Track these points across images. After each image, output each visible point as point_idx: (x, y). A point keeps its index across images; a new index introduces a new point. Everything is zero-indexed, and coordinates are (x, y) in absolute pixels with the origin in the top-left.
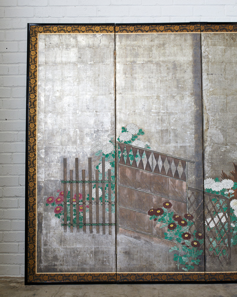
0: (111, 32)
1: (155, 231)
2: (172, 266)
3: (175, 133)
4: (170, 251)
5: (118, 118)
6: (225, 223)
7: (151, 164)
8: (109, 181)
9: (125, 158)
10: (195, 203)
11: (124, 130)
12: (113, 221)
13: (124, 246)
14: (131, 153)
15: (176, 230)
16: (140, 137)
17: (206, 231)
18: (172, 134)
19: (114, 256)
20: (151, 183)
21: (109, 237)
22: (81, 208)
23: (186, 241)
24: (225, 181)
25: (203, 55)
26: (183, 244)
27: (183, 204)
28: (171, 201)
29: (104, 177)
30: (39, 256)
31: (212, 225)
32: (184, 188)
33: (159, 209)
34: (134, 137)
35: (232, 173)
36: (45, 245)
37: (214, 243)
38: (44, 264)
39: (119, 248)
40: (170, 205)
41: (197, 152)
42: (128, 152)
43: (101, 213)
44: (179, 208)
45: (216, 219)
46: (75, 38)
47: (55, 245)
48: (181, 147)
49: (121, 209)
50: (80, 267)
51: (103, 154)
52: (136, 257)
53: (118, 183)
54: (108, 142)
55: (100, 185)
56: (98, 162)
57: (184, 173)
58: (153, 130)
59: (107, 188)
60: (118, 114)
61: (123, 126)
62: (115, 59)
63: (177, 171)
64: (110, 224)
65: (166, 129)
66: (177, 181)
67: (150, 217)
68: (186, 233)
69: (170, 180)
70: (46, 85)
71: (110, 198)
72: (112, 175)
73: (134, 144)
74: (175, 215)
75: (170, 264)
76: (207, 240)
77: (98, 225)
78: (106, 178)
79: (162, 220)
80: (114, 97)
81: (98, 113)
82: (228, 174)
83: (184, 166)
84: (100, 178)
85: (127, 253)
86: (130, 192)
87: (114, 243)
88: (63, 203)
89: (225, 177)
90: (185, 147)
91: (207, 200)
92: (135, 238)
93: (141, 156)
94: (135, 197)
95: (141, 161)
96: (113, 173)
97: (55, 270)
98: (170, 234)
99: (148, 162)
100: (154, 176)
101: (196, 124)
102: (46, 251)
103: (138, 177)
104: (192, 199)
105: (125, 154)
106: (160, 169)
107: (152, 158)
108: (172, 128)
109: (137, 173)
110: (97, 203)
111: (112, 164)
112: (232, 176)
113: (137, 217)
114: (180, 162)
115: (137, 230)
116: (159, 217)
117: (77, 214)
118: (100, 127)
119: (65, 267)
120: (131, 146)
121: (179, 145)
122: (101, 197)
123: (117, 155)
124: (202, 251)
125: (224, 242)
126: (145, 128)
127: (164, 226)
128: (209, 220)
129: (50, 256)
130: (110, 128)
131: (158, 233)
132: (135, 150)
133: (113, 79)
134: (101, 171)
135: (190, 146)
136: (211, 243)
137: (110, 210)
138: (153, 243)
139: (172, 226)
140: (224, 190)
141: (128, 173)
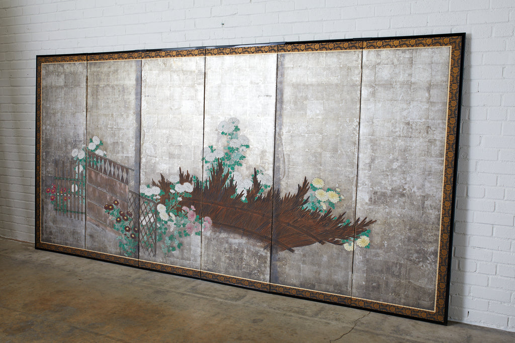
0: (85, 61)
1: (108, 222)
2: (118, 250)
4: (117, 239)
5: (88, 131)
6: (153, 222)
8: (82, 180)
9: (91, 163)
10: (134, 203)
11: (91, 141)
12: (84, 211)
13: (90, 231)
14: (95, 159)
15: (121, 223)
16: (101, 147)
17: (140, 227)
18: (120, 146)
19: (84, 237)
20: (106, 185)
21: (82, 223)
22: (65, 199)
23: (127, 233)
24: (154, 188)
25: (143, 79)
26: (125, 235)
27: (126, 203)
28: (118, 200)
30: (42, 230)
31: (144, 223)
32: (127, 190)
33: (111, 205)
34: (97, 147)
35: (159, 182)
36: (46, 223)
37: (145, 237)
38: (45, 236)
39: (87, 232)
40: (118, 203)
41: (135, 162)
42: (93, 159)
43: (77, 204)
44: (123, 206)
45: (147, 219)
46: (63, 66)
47: (51, 224)
48: (126, 157)
49: (88, 202)
50: (65, 242)
51: (79, 159)
52: (96, 240)
53: (87, 182)
54: (82, 150)
55: (76, 182)
57: (127, 178)
58: (109, 142)
59: (81, 185)
60: (88, 127)
62: (87, 83)
64: (82, 213)
65: (116, 141)
66: (123, 184)
67: (105, 210)
68: (127, 227)
69: (118, 182)
70: (46, 104)
71: (82, 193)
72: (83, 175)
73: (97, 152)
74: (121, 212)
75: (117, 249)
76: (140, 234)
77: (75, 212)
78: (80, 178)
79: (113, 214)
80: (85, 115)
82: (157, 182)
83: (127, 173)
84: (77, 178)
85: (91, 236)
86: (94, 190)
87: (84, 227)
88: (55, 194)
89: (154, 184)
90: (128, 157)
91: (142, 203)
92: (96, 225)
93: (101, 163)
94: (97, 194)
95: (101, 166)
96: (84, 173)
97: (50, 242)
98: (117, 225)
99: (105, 168)
100: (109, 179)
101: (136, 138)
102: (46, 227)
104: (132, 200)
105: (91, 160)
106: (112, 174)
107: (108, 164)
108: (121, 141)
109: (98, 176)
110: (75, 196)
111: (83, 167)
112: (159, 184)
113: (98, 209)
114: (125, 170)
115: (98, 220)
116: (111, 212)
117: (63, 203)
119: (56, 241)
120: (95, 154)
122: (77, 192)
123: (87, 160)
124: (137, 243)
125: (152, 237)
126: (104, 140)
127: (114, 219)
128: (142, 218)
129: (48, 231)
131: (110, 224)
132: (98, 157)
133: (85, 100)
134: (77, 172)
135: (131, 157)
136: (143, 237)
137: (82, 202)
138: (107, 231)
139: (118, 219)
140: (153, 195)
141: (93, 175)
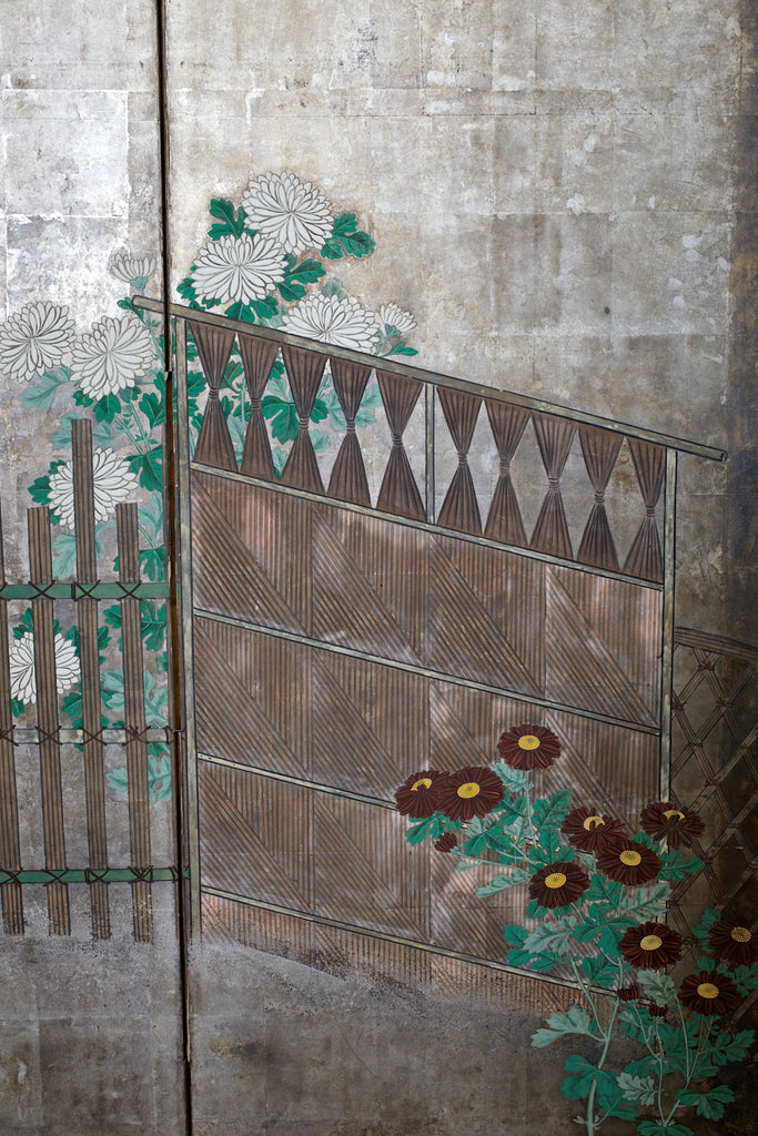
1: (441, 915)
2: (554, 1128)
3: (591, 244)
4: (541, 1038)
5: (180, 130)
7: (417, 463)
8: (128, 587)
9: (237, 428)
10: (718, 732)
11: (227, 218)
12: (161, 851)
13: (236, 1013)
14: (279, 389)
15: (586, 906)
16: (341, 270)
18: (573, 254)
19: (173, 1074)
20: (417, 603)
21: (139, 955)
23: (647, 976)
26: (630, 993)
27: (637, 739)
28: (552, 722)
29: (87, 559)
32: (650, 630)
33: (469, 775)
34: (300, 275)
39: (203, 1027)
40: (550, 746)
41: (744, 382)
42: (254, 385)
43: (74, 799)
48: (633, 343)
49: (211, 778)
51: (80, 398)
52: (314, 1076)
53: (192, 600)
54: (115, 311)
55: (65, 611)
56: (45, 453)
57: (647, 533)
58: (438, 221)
59: (115, 634)
60: (179, 98)
61: (222, 189)
63: (599, 516)
64: (142, 875)
65: (529, 211)
66: (601, 584)
67: (410, 824)
68: (650, 929)
69: (549, 578)
71: (133, 705)
72: (143, 544)
73: (298, 322)
74: (582, 813)
75: (540, 1116)
77: (56, 877)
78: (107, 568)
79: (493, 848)
81: (32, 94)
83: (652, 480)
84: (64, 567)
85: (259, 1054)
86: (275, 665)
87: (174, 991)
90: (661, 345)
92: (311, 958)
93: (351, 411)
94: (310, 693)
95: (351, 444)
96: (151, 534)
98: (542, 933)
99: (398, 454)
100: (443, 553)
101: (748, 178)
103: (328, 557)
104: (701, 705)
105: (235, 393)
106: (484, 501)
107: (430, 422)
108: (576, 204)
109: (322, 534)
110: (48, 738)
111: (140, 463)
113: (324, 826)
114: (624, 455)
115: (323, 912)
116: (474, 826)
118: (51, 195)
120: (277, 339)
121: (620, 331)
122: (71, 699)
123: (181, 402)
126: (379, 209)
127: (506, 881)
130: (122, 208)
131: (460, 927)
132: (307, 364)
134: (67, 517)
135: (695, 340)
137: (139, 780)
138: (428, 989)
139: (555, 881)
141: (260, 530)
